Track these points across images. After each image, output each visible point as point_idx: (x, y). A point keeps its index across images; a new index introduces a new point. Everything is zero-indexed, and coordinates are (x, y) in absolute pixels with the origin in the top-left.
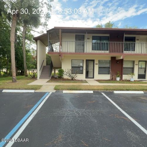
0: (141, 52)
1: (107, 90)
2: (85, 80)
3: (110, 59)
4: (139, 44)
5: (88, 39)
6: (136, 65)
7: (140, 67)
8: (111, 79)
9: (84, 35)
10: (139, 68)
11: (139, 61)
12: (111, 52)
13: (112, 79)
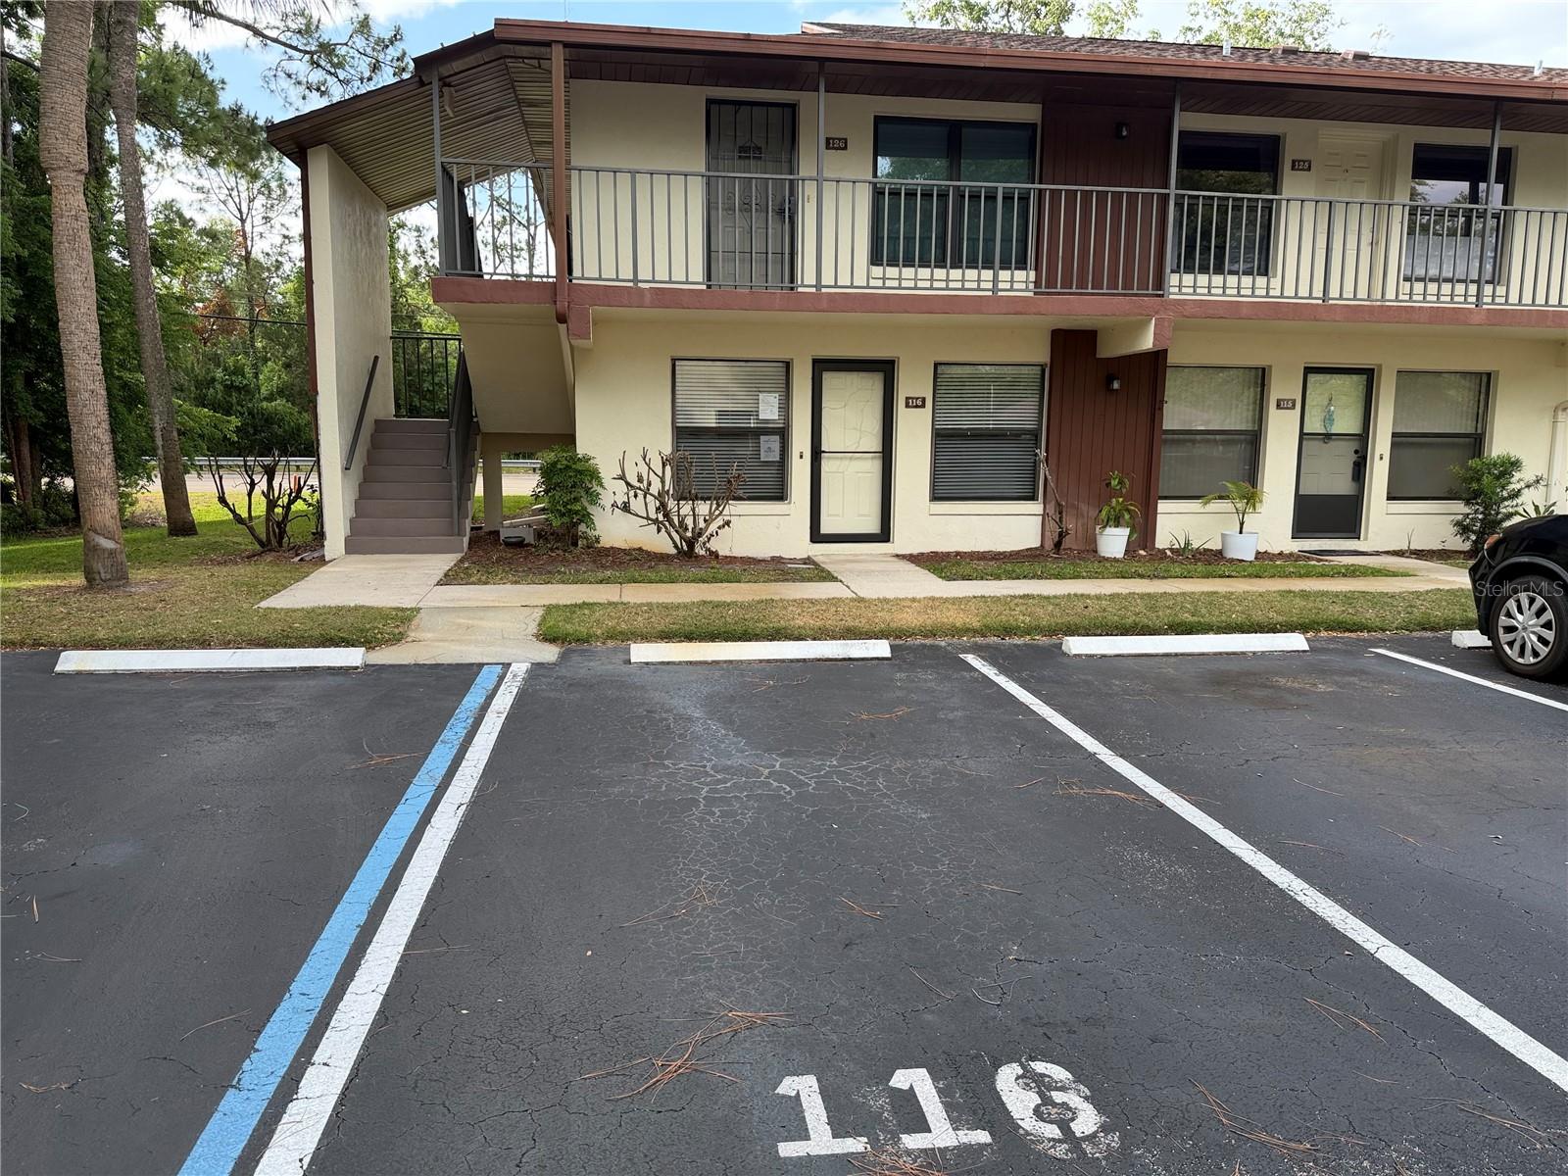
0: (1318, 292)
1: (1008, 631)
2: (808, 561)
3: (1042, 355)
4: (1310, 207)
5: (830, 144)
6: (1278, 406)
7: (1314, 425)
8: (1049, 545)
9: (792, 108)
10: (1302, 435)
11: (1309, 370)
12: (1051, 283)
13: (1058, 545)
